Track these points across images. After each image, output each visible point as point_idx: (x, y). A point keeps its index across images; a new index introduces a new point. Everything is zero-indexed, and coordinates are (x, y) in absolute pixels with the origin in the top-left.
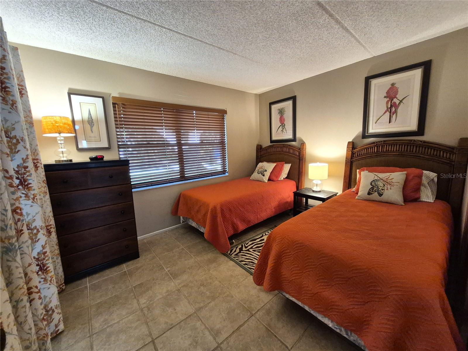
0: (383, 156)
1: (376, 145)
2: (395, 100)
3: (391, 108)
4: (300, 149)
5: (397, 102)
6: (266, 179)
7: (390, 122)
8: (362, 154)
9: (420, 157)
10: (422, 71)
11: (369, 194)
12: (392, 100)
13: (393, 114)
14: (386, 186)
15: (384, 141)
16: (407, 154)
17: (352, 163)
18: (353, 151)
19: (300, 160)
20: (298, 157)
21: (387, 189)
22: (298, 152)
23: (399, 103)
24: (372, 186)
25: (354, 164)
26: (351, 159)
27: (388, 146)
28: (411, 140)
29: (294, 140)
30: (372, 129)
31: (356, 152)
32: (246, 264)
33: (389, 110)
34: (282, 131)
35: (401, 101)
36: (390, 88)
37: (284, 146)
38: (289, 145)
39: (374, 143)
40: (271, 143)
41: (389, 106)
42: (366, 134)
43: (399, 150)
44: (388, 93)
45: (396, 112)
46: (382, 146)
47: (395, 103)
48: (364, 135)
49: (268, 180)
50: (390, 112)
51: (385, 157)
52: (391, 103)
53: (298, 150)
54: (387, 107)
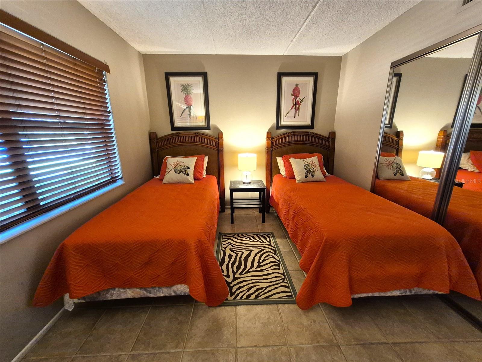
0: (294, 145)
1: (289, 135)
2: (298, 99)
3: (295, 105)
4: (218, 139)
5: (300, 101)
6: (191, 178)
7: (295, 117)
8: (278, 144)
9: (314, 144)
10: (313, 79)
11: (306, 176)
12: (296, 98)
13: (297, 111)
14: (314, 168)
15: (293, 132)
16: (307, 143)
17: (271, 151)
18: (272, 141)
19: (218, 151)
20: (216, 148)
21: (316, 171)
22: (215, 142)
23: (301, 102)
24: (306, 170)
25: (273, 152)
26: (271, 148)
27: (295, 136)
28: (308, 132)
29: (208, 127)
30: (284, 122)
31: (274, 142)
32: (257, 297)
33: (294, 106)
34: (189, 115)
35: (302, 101)
36: (295, 88)
37: (196, 135)
38: (203, 134)
39: (286, 134)
40: (172, 130)
41: (295, 104)
42: (279, 126)
43: (302, 140)
44: (293, 91)
45: (298, 109)
46: (292, 136)
47: (298, 101)
48: (278, 126)
49: (194, 180)
50: (295, 109)
51: (294, 146)
52: (296, 100)
53: (216, 140)
54: (293, 104)
